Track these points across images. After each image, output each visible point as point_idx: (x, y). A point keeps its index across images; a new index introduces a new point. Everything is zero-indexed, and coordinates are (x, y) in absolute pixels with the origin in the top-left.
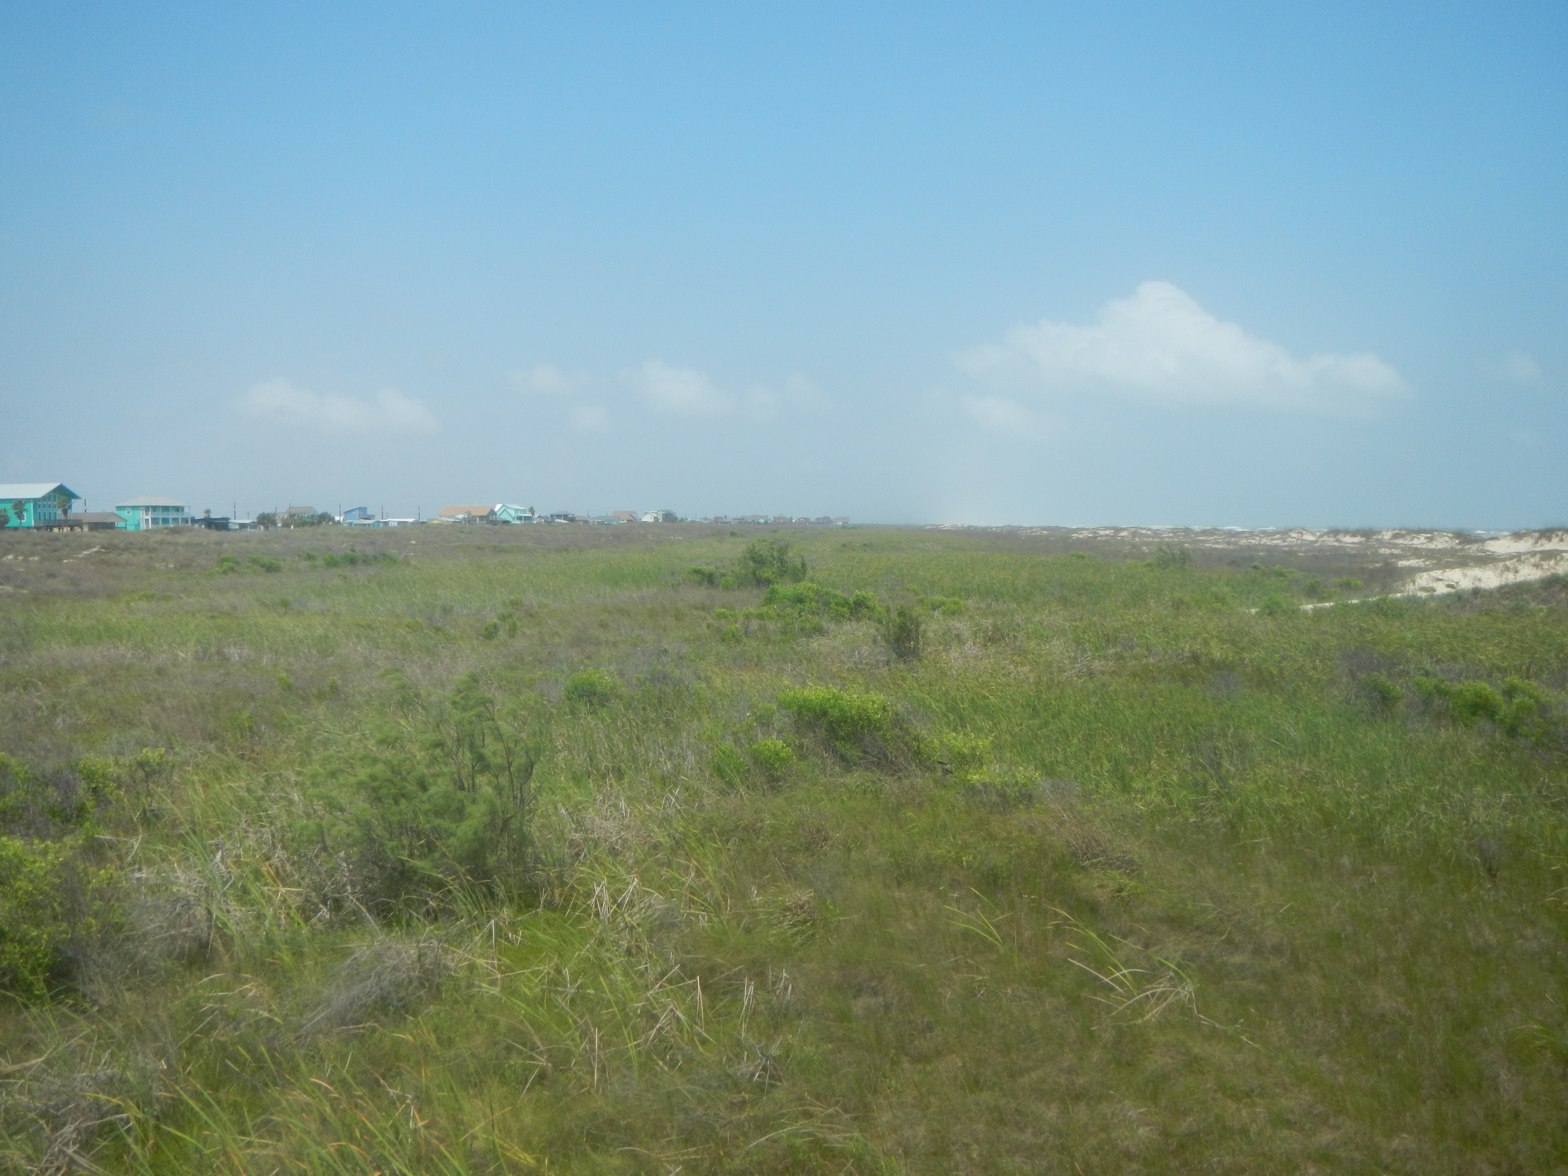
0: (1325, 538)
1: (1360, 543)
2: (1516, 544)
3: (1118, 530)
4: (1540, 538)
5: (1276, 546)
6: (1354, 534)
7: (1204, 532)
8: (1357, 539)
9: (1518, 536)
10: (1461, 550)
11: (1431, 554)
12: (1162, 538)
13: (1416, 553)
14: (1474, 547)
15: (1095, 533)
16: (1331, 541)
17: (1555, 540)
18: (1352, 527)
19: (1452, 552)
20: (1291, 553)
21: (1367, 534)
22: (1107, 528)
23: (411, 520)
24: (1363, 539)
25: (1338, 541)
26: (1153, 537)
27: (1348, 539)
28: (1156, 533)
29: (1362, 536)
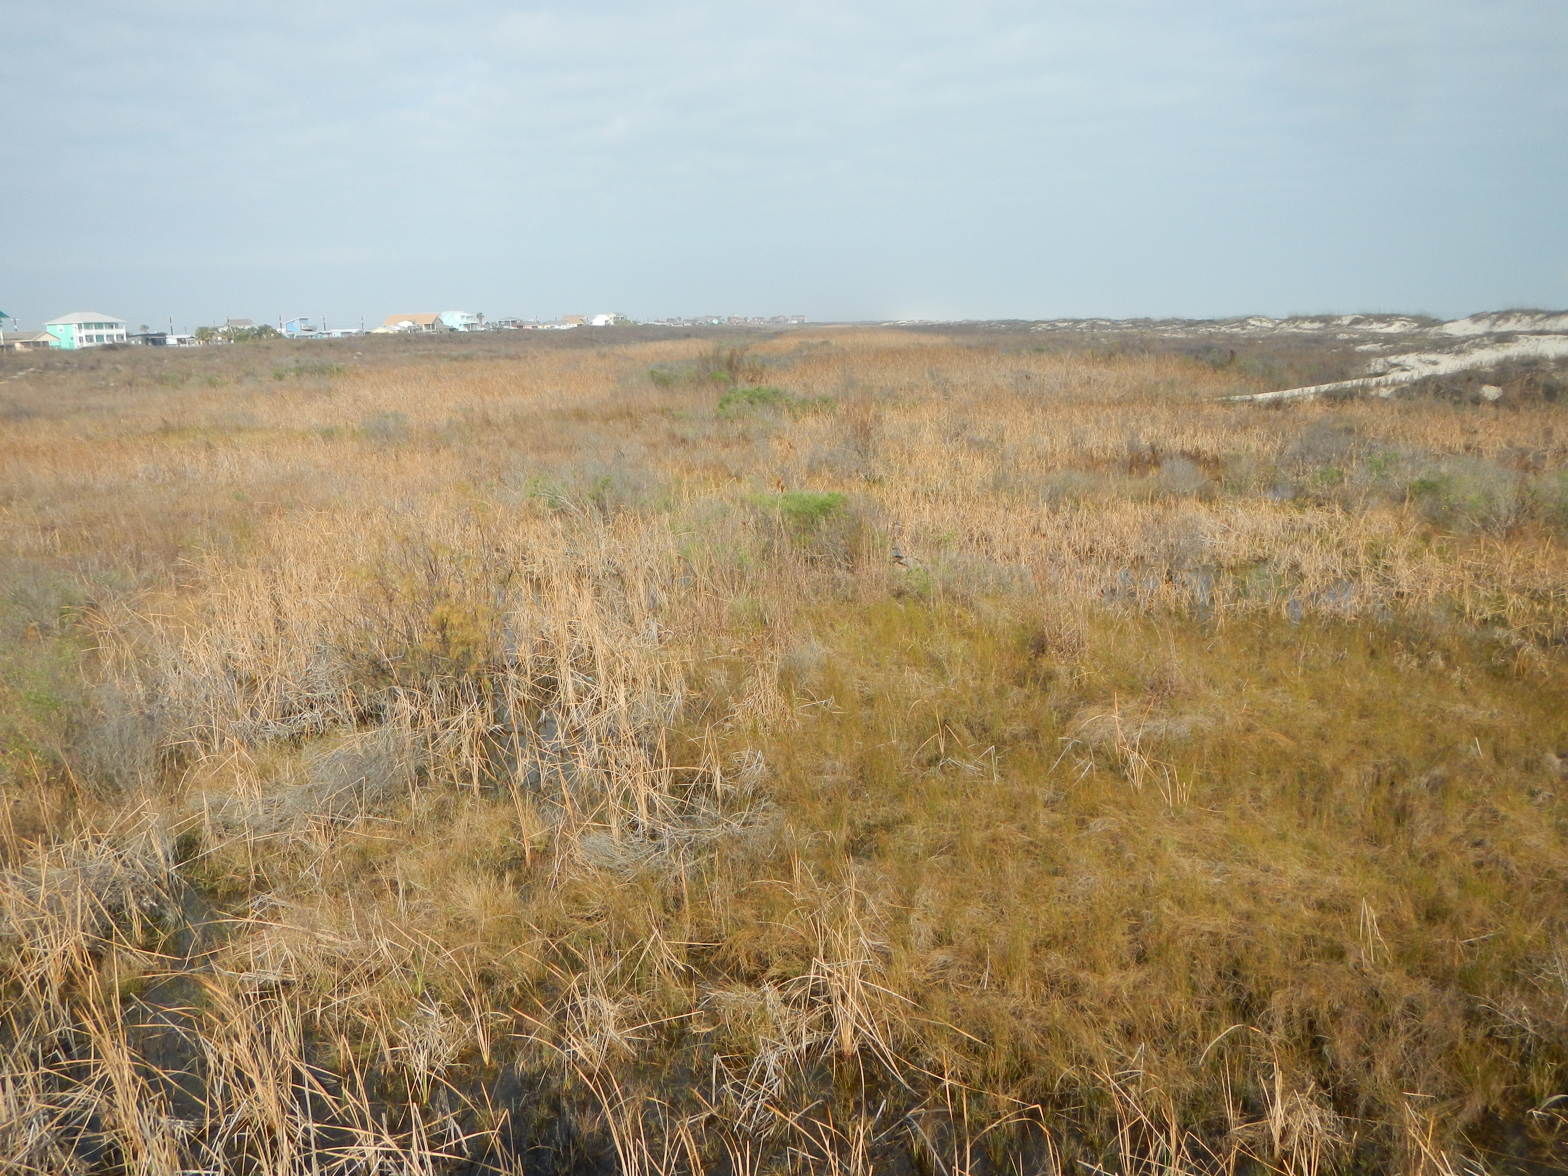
0: (1284, 325)
1: (1319, 329)
2: (1475, 326)
3: (1077, 322)
4: (1498, 319)
5: (1236, 334)
6: (1313, 320)
7: (1164, 322)
8: (1316, 325)
9: (1476, 318)
10: (1420, 333)
11: (1389, 339)
12: (1121, 329)
13: (1375, 338)
14: (1433, 330)
15: (1054, 325)
16: (1291, 329)
17: (1513, 321)
18: (1313, 313)
19: (1411, 336)
20: (1250, 341)
21: (1326, 319)
22: (1065, 321)
23: (354, 331)
24: (1322, 325)
25: (1296, 327)
26: (1113, 329)
27: (1307, 325)
28: (1115, 324)
29: (1321, 322)
